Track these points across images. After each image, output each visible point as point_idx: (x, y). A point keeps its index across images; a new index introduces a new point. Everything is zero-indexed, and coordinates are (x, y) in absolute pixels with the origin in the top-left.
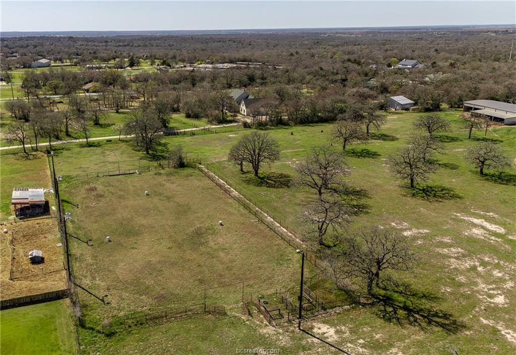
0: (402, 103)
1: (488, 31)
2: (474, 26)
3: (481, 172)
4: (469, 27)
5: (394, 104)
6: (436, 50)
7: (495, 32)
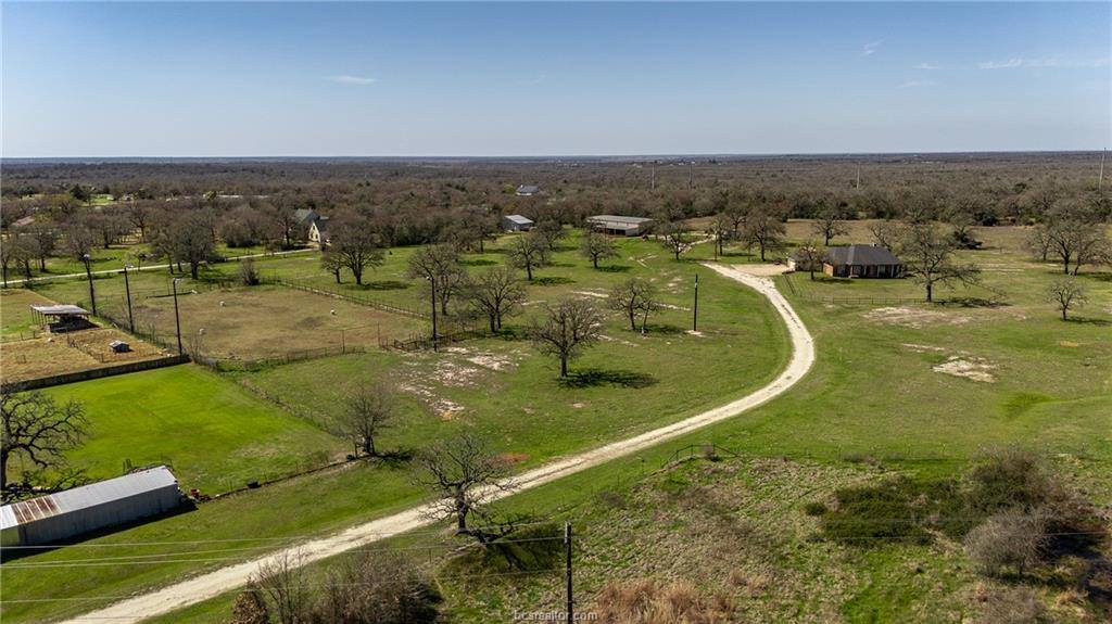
0: (519, 222)
1: (633, 163)
2: (617, 157)
3: (596, 266)
4: (610, 157)
5: (510, 224)
6: (565, 182)
7: (642, 163)
